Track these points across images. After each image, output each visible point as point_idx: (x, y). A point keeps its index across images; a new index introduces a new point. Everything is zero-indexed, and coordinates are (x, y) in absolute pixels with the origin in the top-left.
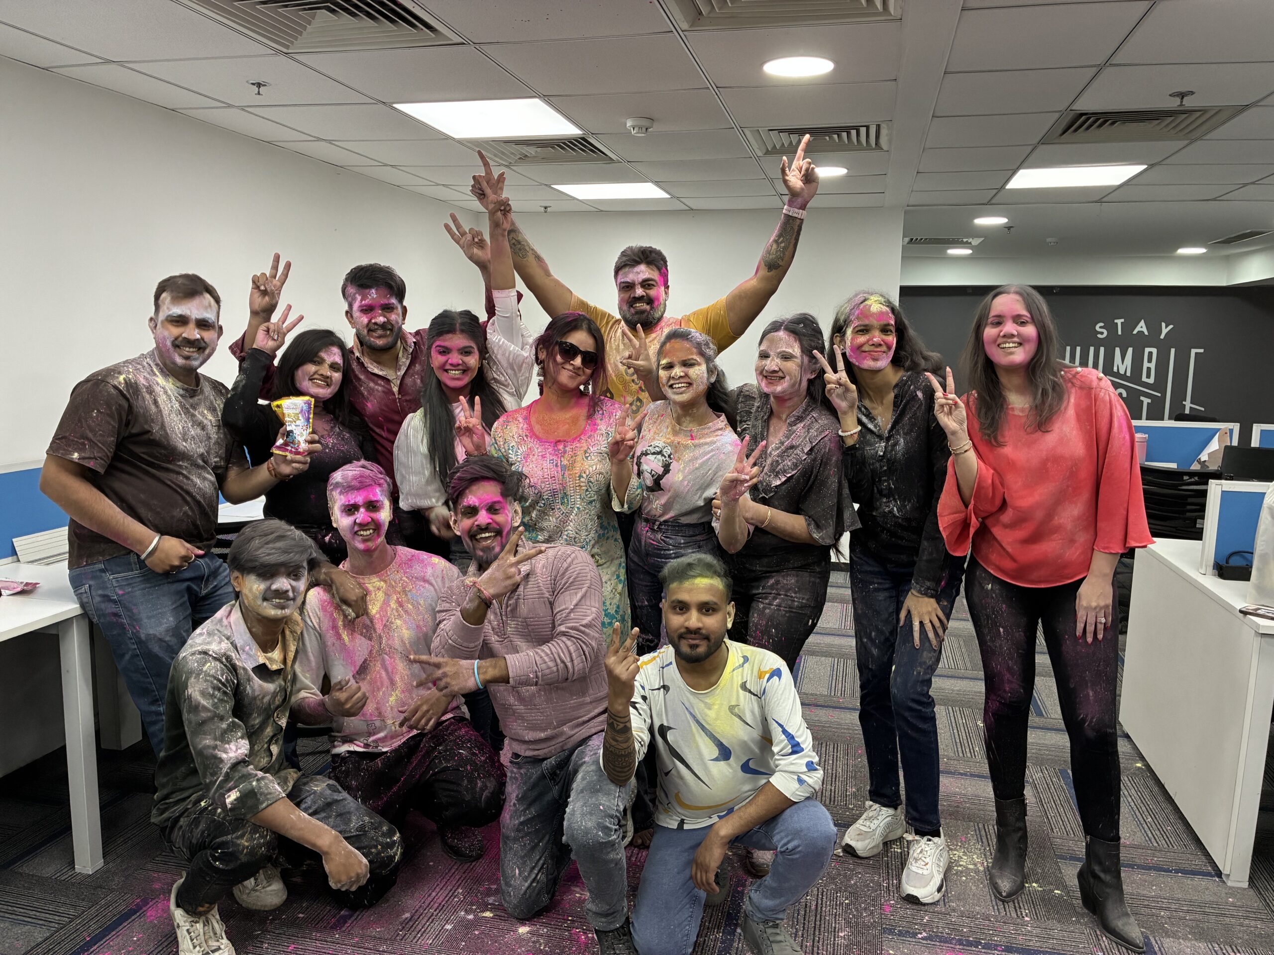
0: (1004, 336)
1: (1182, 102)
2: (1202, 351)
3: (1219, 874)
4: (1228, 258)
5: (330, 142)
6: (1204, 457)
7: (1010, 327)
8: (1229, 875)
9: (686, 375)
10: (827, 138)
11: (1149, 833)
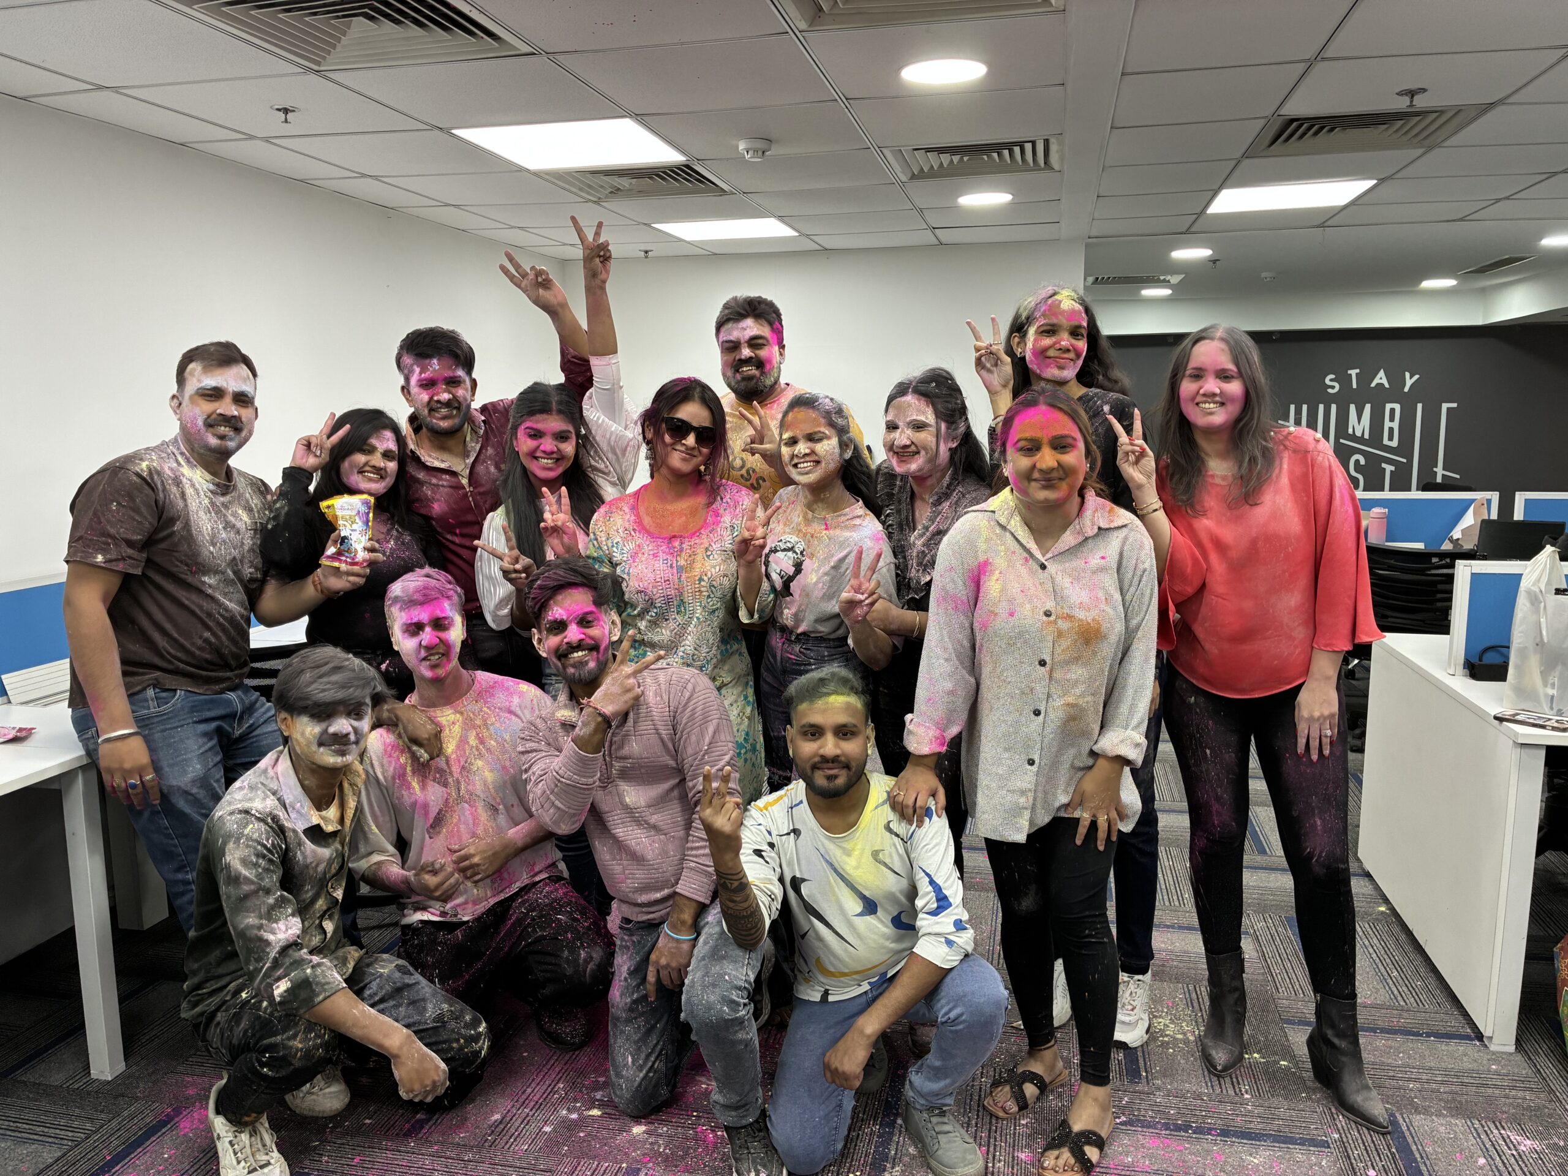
0: (1204, 395)
1: (1411, 102)
2: (1455, 405)
3: (1480, 1037)
4: (1483, 291)
5: (376, 178)
6: (1456, 534)
7: (1212, 385)
8: (1491, 1038)
9: (813, 452)
10: (985, 157)
11: (1394, 989)
